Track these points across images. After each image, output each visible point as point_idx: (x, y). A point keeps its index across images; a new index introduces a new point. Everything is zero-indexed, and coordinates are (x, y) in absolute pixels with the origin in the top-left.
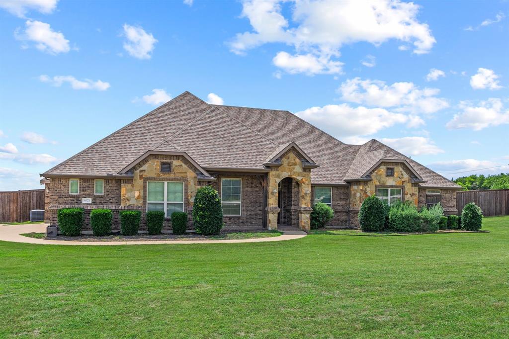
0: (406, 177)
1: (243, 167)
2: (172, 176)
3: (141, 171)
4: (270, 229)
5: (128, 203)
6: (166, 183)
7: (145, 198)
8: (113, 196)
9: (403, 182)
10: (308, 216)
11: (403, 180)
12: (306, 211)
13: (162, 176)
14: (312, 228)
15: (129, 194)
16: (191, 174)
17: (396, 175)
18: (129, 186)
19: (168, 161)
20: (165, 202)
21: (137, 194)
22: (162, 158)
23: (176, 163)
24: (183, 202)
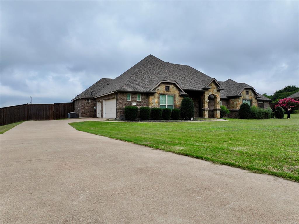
0: (253, 95)
1: (195, 89)
2: (169, 93)
3: (158, 90)
4: (205, 118)
5: (153, 105)
6: (167, 96)
7: (159, 103)
8: (145, 102)
9: (252, 97)
10: (219, 112)
11: (252, 96)
12: (219, 110)
13: (166, 93)
14: (221, 117)
15: (153, 101)
16: (177, 92)
17: (249, 94)
18: (153, 97)
19: (168, 86)
20: (167, 105)
21: (156, 101)
22: (166, 84)
23: (171, 87)
24: (174, 105)
